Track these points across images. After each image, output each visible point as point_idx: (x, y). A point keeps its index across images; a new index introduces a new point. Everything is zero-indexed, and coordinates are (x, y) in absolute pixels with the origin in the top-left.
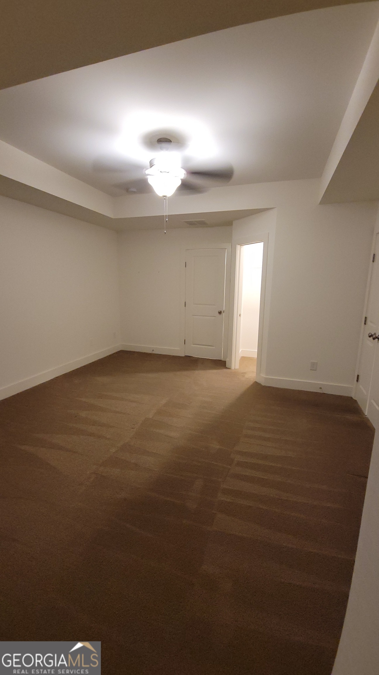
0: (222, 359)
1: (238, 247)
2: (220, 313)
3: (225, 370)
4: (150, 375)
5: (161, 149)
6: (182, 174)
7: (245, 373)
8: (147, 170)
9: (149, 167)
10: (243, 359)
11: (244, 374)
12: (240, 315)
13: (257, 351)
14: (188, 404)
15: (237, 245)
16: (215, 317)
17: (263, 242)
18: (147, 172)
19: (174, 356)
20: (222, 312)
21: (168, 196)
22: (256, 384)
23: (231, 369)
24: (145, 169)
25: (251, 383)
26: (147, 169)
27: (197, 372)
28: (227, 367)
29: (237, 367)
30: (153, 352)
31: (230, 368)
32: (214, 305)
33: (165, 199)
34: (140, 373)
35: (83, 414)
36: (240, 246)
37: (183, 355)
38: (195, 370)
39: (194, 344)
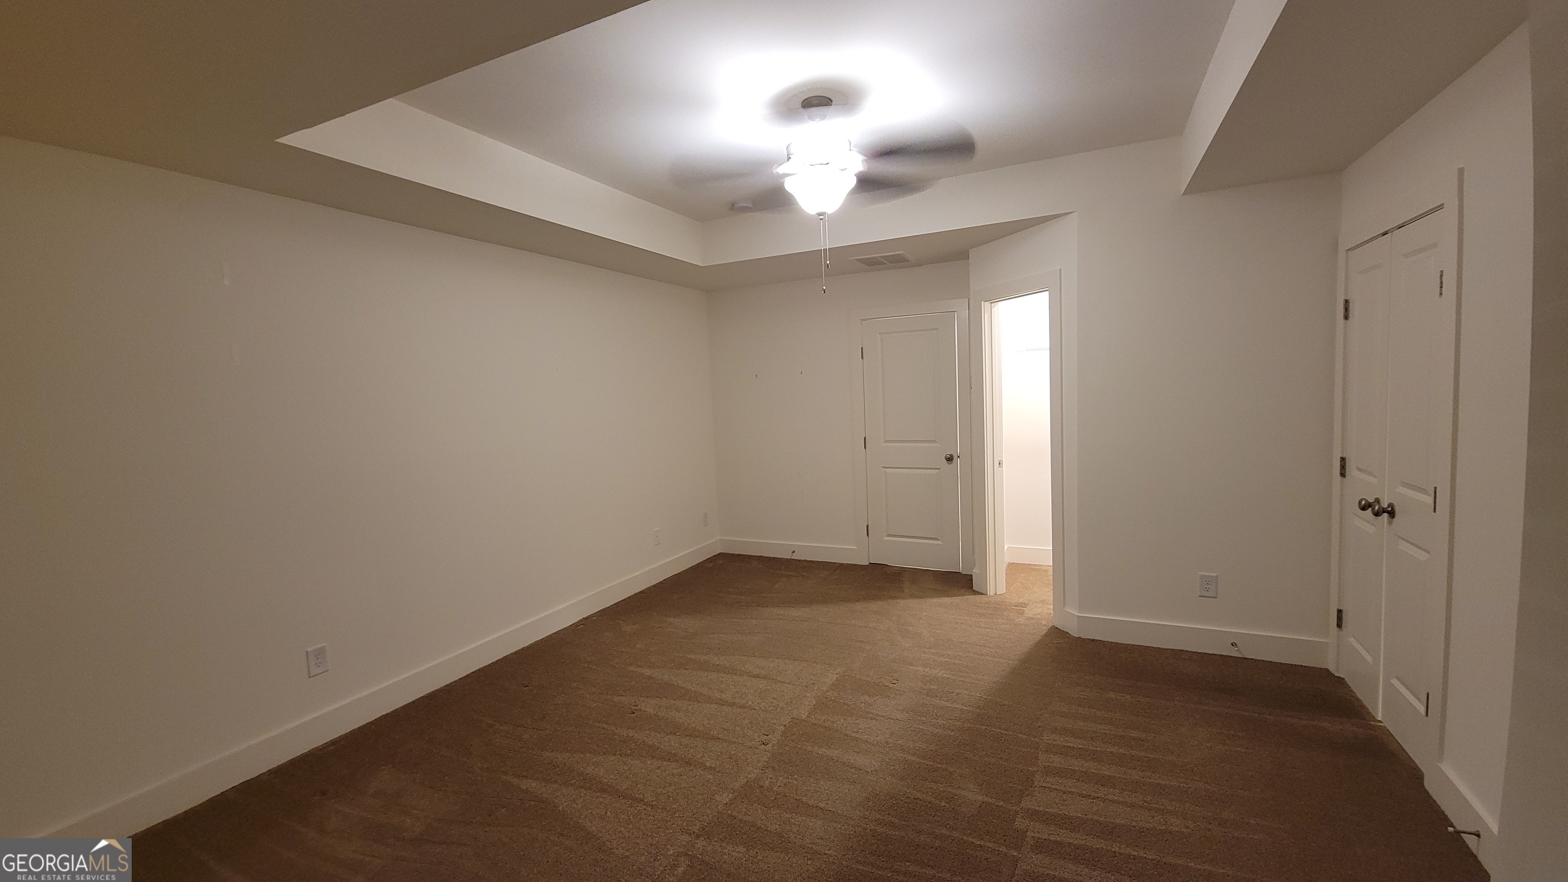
0: (961, 569)
1: (986, 306)
2: (950, 459)
3: (972, 598)
4: (795, 612)
5: (811, 118)
6: (857, 164)
7: (1025, 605)
8: (780, 167)
9: (787, 160)
10: (1014, 568)
11: (1020, 607)
12: (1000, 463)
13: (1051, 549)
14: (891, 685)
15: (982, 302)
16: (939, 469)
17: (1047, 290)
18: (781, 170)
19: (842, 564)
20: (955, 457)
21: (829, 213)
22: (1056, 633)
23: (986, 594)
24: (775, 166)
25: (1044, 630)
26: (780, 165)
27: (902, 603)
28: (974, 591)
29: (1002, 590)
30: (795, 557)
31: (984, 593)
32: (934, 441)
33: (821, 219)
34: (767, 607)
35: (649, 706)
36: (990, 305)
37: (867, 563)
38: (895, 598)
39: (889, 535)
